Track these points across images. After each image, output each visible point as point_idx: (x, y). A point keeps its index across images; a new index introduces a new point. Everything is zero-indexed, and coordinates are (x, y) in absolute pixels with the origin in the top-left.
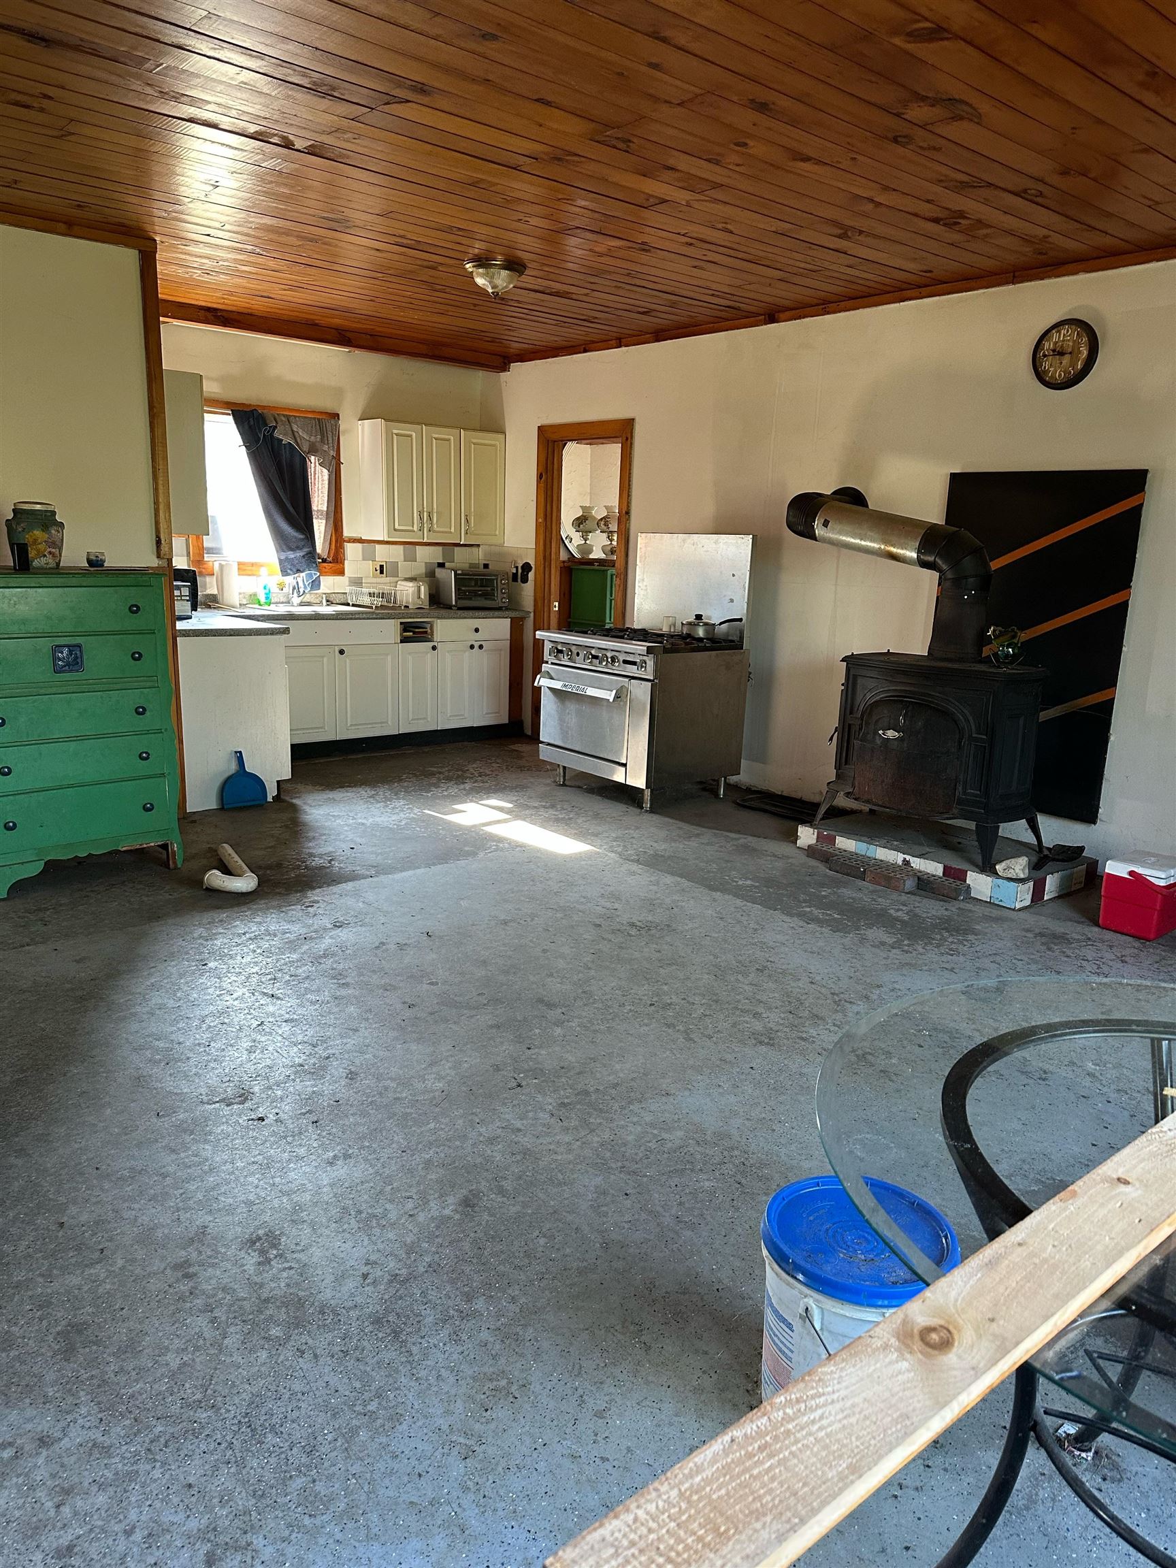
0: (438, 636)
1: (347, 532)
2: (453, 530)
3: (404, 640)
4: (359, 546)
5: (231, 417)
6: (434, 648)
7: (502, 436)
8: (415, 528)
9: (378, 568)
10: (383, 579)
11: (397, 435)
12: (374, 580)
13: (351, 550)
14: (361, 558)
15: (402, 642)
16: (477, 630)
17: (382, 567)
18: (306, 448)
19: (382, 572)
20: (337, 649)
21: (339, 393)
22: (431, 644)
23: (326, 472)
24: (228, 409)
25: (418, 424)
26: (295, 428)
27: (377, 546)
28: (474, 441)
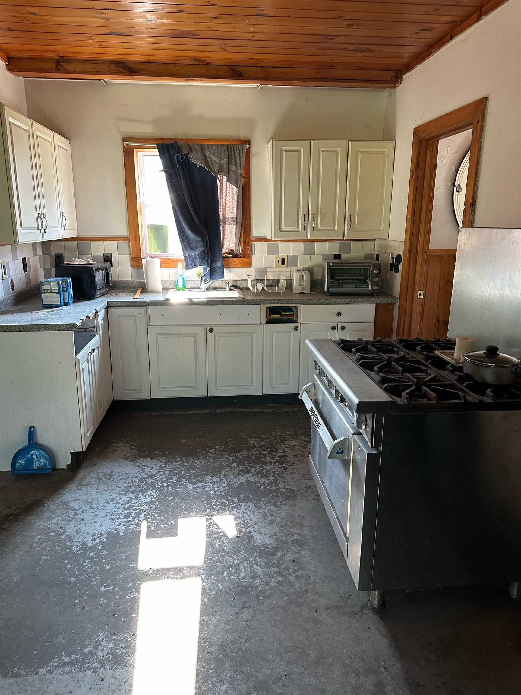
0: (300, 319)
1: (255, 233)
2: (336, 228)
3: (269, 321)
4: (265, 244)
5: (157, 150)
6: (296, 329)
7: (391, 144)
8: (300, 229)
9: (280, 260)
10: (285, 269)
11: (285, 151)
12: (277, 270)
13: (258, 248)
14: (266, 253)
15: (267, 322)
16: (339, 314)
17: (283, 259)
18: (216, 170)
19: (283, 263)
20: (208, 328)
21: (252, 123)
22: (294, 325)
23: (235, 189)
24: (153, 144)
25: (306, 140)
26: (207, 153)
27: (281, 244)
28: (362, 150)
